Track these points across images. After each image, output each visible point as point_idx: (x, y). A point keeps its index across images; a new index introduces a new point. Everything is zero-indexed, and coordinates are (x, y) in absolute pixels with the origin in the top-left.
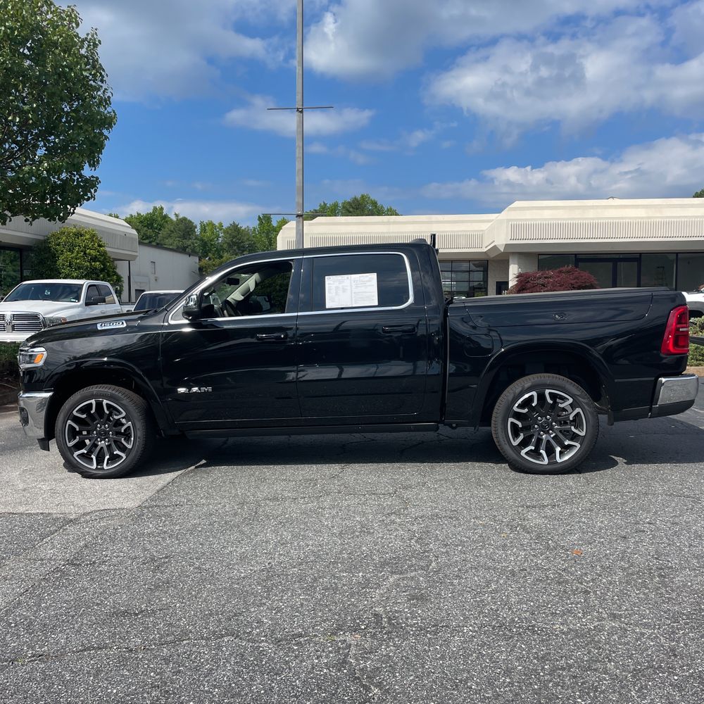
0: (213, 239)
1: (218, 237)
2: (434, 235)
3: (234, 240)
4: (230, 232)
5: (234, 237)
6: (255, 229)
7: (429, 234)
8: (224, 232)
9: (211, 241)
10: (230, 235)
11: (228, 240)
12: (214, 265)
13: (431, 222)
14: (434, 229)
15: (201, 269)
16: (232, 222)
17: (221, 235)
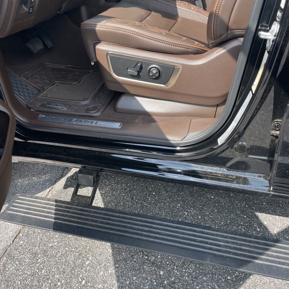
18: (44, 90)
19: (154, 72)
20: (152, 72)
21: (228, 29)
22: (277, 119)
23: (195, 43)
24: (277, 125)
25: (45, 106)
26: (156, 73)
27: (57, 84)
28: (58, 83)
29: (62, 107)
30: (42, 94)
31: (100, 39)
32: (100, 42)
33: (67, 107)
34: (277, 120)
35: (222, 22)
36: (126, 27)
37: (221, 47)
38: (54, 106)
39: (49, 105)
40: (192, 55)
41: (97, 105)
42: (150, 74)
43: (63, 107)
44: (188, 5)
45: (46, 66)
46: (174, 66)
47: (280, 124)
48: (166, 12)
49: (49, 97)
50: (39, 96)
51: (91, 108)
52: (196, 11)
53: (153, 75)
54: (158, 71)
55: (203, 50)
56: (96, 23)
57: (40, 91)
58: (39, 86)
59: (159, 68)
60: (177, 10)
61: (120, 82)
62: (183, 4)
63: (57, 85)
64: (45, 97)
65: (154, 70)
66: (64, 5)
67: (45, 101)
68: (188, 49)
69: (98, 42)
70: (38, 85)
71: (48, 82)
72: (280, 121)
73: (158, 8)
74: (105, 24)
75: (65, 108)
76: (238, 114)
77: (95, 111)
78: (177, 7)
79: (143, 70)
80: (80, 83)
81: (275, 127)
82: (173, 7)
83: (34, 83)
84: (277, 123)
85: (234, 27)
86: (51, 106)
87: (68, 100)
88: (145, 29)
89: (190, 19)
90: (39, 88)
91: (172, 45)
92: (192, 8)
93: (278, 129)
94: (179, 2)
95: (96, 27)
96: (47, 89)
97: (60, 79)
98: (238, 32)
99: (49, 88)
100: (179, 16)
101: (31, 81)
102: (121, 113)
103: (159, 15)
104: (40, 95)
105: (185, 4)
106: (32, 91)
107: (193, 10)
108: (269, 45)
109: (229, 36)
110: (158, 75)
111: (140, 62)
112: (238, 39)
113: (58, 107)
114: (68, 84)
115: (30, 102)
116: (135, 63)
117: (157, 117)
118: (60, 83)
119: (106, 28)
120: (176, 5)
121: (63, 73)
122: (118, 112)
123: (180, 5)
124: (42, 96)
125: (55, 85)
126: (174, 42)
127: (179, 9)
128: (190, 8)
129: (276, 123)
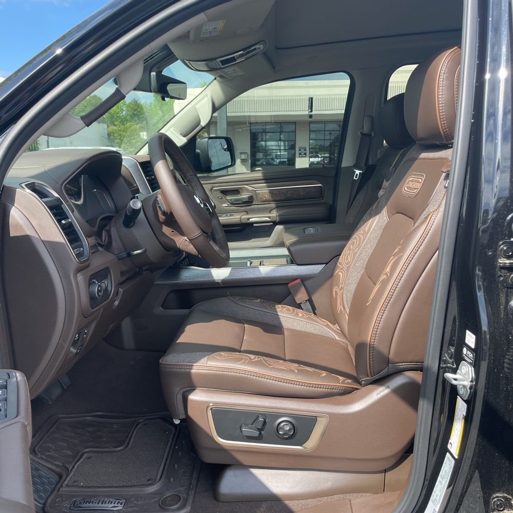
0: (119, 112)
1: (122, 110)
2: (312, 98)
3: (135, 113)
4: (131, 106)
5: (135, 110)
6: (151, 103)
7: (307, 98)
8: (127, 107)
9: (117, 113)
10: (132, 109)
11: (131, 113)
12: (120, 130)
13: (309, 87)
14: (312, 92)
15: (109, 135)
16: (133, 99)
17: (124, 109)
18: (68, 472)
19: (287, 428)
20: (283, 429)
21: (388, 361)
22: (497, 493)
23: (339, 379)
24: (500, 503)
25: (80, 507)
26: (289, 430)
27: (86, 455)
28: (89, 452)
29: (113, 505)
30: (66, 482)
31: (196, 384)
32: (195, 389)
33: (122, 503)
34: (497, 495)
35: (380, 354)
36: (240, 366)
37: (382, 385)
38: (98, 505)
39: (88, 505)
40: (338, 397)
41: (175, 490)
42: (280, 433)
43: (116, 505)
44: (293, 310)
45: (59, 421)
46: (316, 417)
47: (502, 501)
48: (264, 322)
49: (82, 487)
50: (61, 486)
51: (170, 499)
52: (306, 318)
53: (284, 434)
54: (292, 427)
55: (352, 388)
56: (191, 364)
57: (60, 476)
58: (56, 465)
59: (293, 422)
60: (279, 319)
61: (228, 448)
62: (286, 310)
63: (89, 458)
64: (73, 486)
65: (285, 426)
66: (111, 326)
67: (75, 496)
68: (333, 389)
69: (192, 388)
70: (55, 462)
71: (70, 453)
72: (501, 495)
73: (251, 318)
74: (207, 364)
75: (119, 505)
76: (435, 489)
77: (179, 503)
78: (279, 314)
79: (267, 427)
80: (129, 446)
81: (497, 505)
82: (273, 315)
83: (46, 461)
84: (498, 500)
85: (397, 360)
86: (91, 505)
87: (120, 487)
88: (268, 367)
89: (300, 329)
90: (58, 470)
91: (307, 386)
92: (300, 315)
93: (502, 509)
94: (280, 308)
95: (191, 369)
96: (74, 470)
97: (90, 444)
98: (402, 365)
99: (76, 467)
100: (284, 327)
101: (41, 458)
102: (228, 502)
103: (258, 330)
104: (64, 485)
105: (288, 310)
106: (48, 478)
107: (302, 317)
108: (464, 392)
109: (391, 371)
110: (292, 433)
111: (262, 414)
112: (403, 374)
113: (106, 505)
114: (109, 452)
115: (49, 501)
116: (254, 418)
117: (292, 502)
118: (93, 452)
119: (209, 370)
120: (276, 312)
121: (90, 429)
122: (223, 502)
123: (281, 311)
124: (67, 485)
125: (84, 457)
126: (312, 381)
127: (281, 317)
128: (297, 315)
129: (496, 499)
